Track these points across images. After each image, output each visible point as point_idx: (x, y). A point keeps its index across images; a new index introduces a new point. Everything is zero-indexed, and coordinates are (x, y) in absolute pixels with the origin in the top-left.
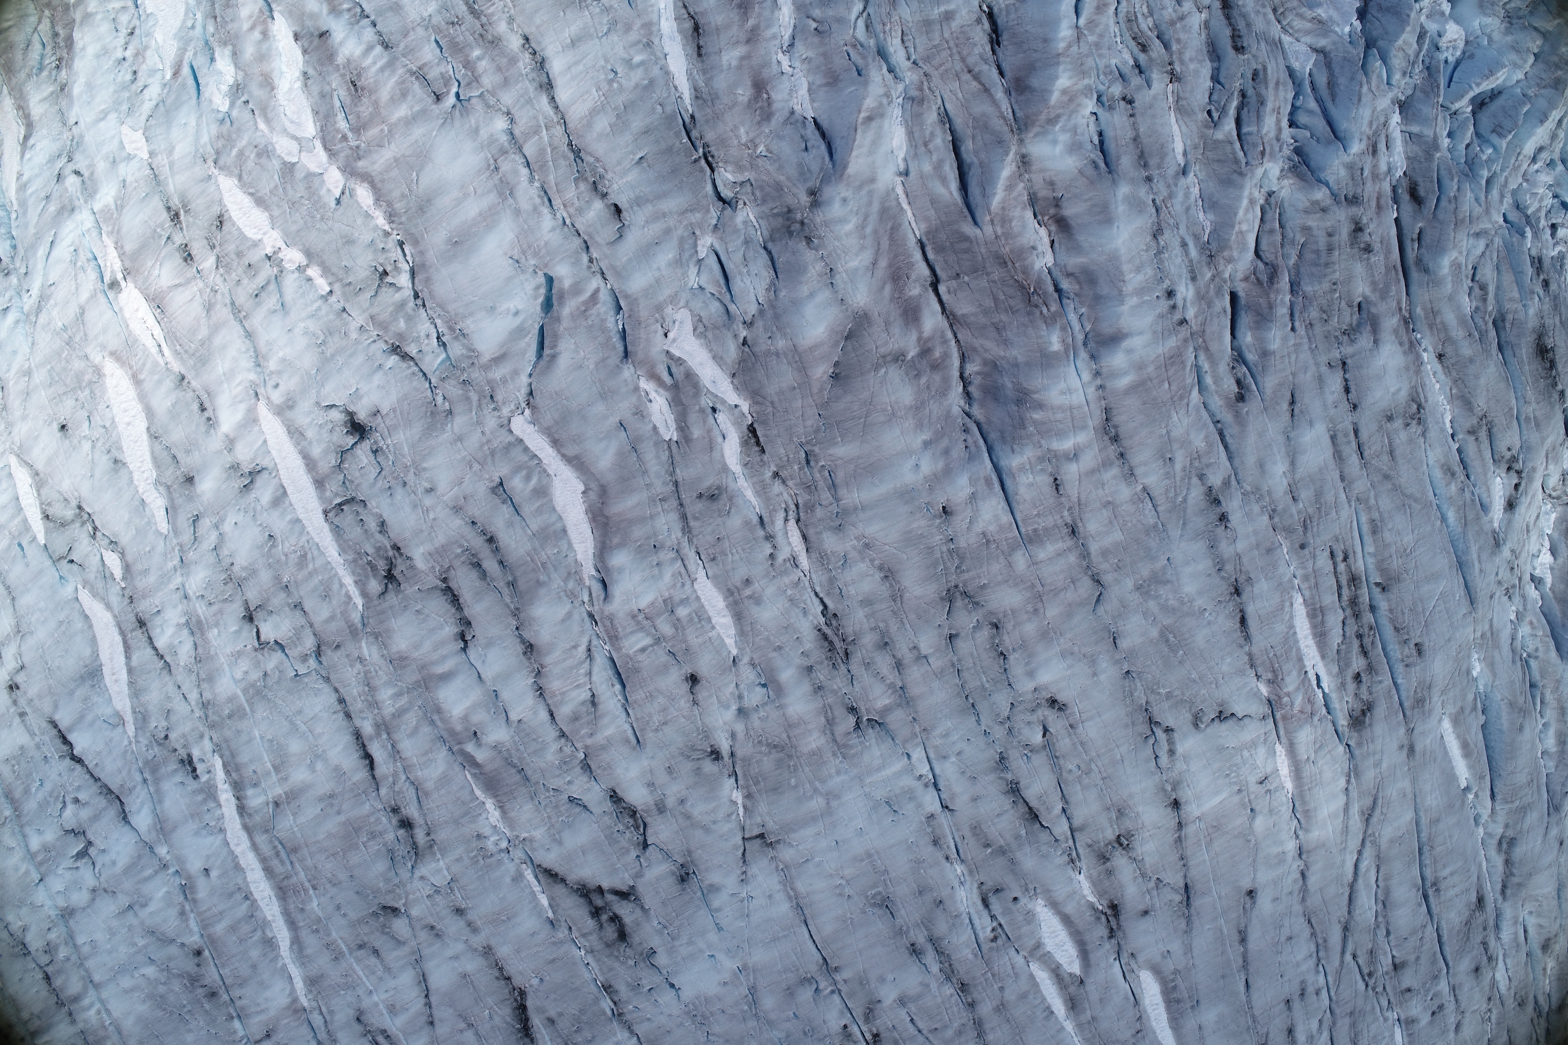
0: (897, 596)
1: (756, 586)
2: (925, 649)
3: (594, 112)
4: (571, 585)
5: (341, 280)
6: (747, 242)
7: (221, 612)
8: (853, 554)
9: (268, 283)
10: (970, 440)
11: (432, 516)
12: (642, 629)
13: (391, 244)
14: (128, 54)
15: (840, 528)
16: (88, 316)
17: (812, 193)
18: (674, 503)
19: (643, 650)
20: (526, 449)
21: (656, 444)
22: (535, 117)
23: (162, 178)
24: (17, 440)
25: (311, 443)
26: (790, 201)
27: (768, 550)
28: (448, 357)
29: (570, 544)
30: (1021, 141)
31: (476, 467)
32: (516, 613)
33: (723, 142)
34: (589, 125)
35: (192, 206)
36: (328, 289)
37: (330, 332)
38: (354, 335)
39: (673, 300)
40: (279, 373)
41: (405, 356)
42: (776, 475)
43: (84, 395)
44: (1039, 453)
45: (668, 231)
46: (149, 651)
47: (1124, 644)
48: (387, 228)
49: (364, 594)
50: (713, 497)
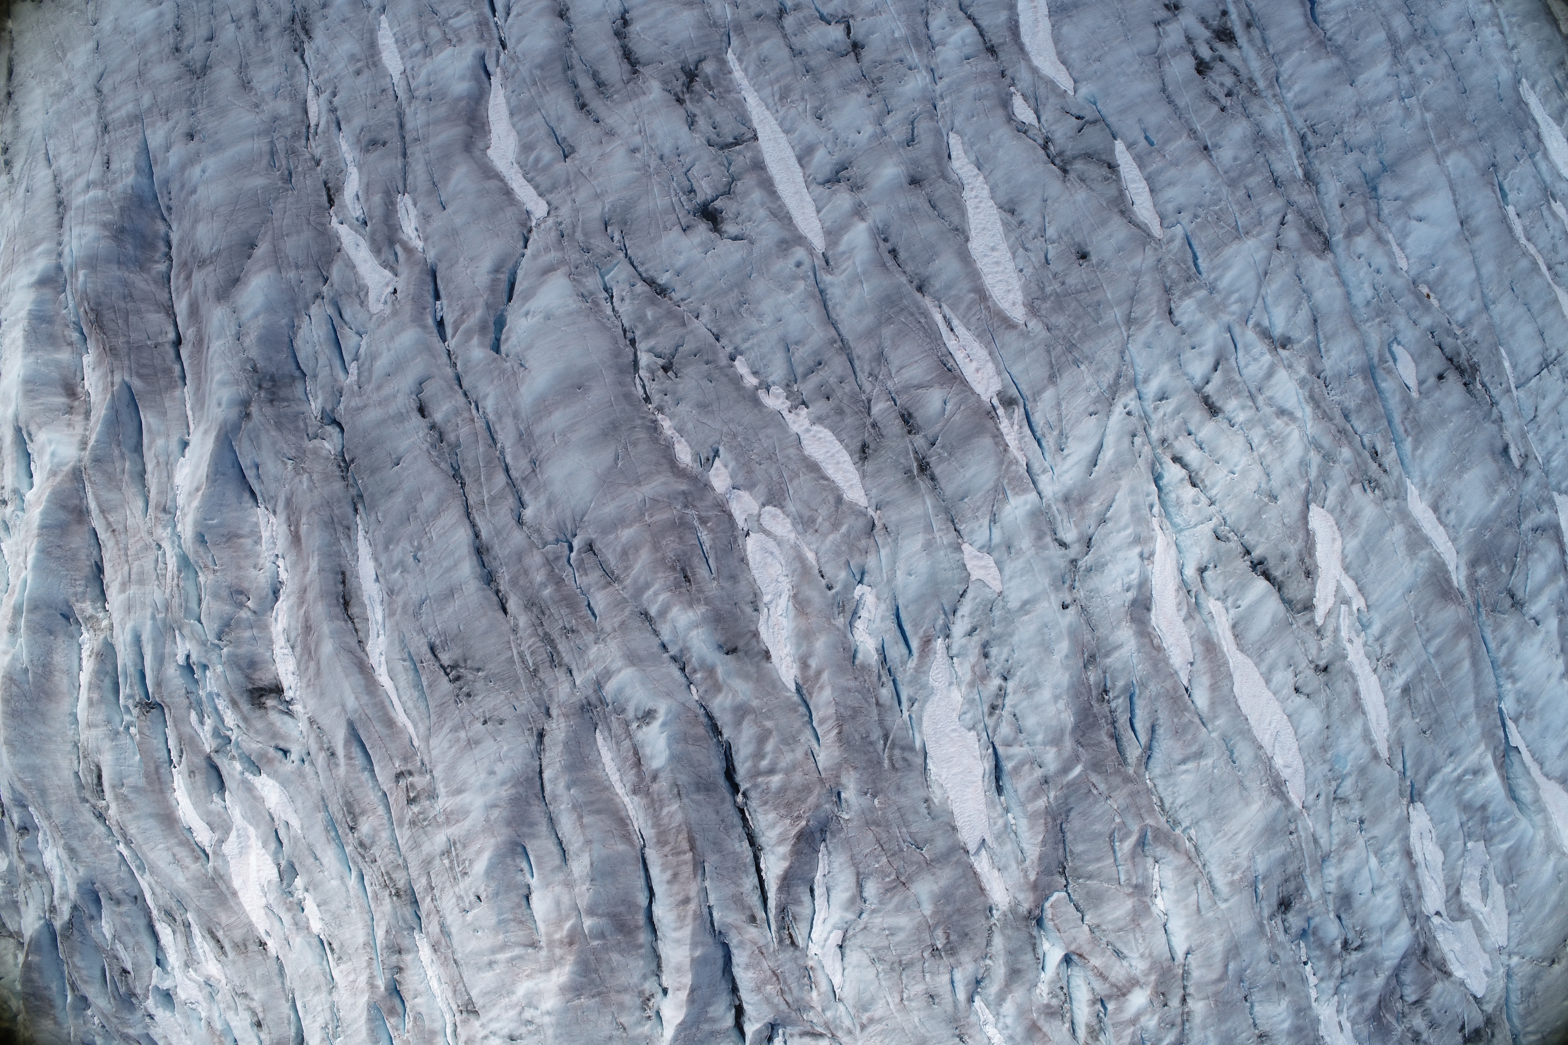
0: (243, 67)
1: (351, 69)
2: (231, 27)
3: (436, 514)
4: (512, 67)
5: (717, 367)
6: (315, 376)
7: (888, 52)
8: (268, 98)
9: (805, 376)
10: (166, 199)
11: (636, 127)
12: (455, 31)
13: (656, 398)
14: (997, 682)
15: (275, 119)
16: (1044, 372)
17: (248, 415)
18: (408, 138)
19: (458, 14)
20: (536, 187)
21: (416, 189)
22: (493, 515)
23: (942, 516)
24: (1149, 251)
25: (763, 204)
26: (268, 410)
27: (336, 101)
28: (603, 277)
29: (508, 102)
30: (80, 461)
31: (585, 171)
32: (569, 43)
33: (327, 478)
34: (441, 501)
35: (900, 476)
36: (736, 363)
37: (733, 314)
38: (705, 308)
39: (382, 321)
40: (795, 278)
41: (651, 282)
42: (318, 164)
43: (1053, 287)
44: (114, 187)
45: (379, 387)
46: (984, 23)
47: (91, 45)
48: (660, 417)
49: (723, 62)
50: (374, 143)
